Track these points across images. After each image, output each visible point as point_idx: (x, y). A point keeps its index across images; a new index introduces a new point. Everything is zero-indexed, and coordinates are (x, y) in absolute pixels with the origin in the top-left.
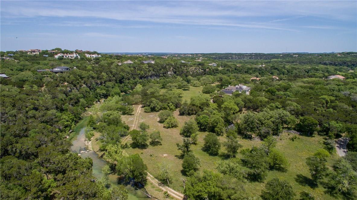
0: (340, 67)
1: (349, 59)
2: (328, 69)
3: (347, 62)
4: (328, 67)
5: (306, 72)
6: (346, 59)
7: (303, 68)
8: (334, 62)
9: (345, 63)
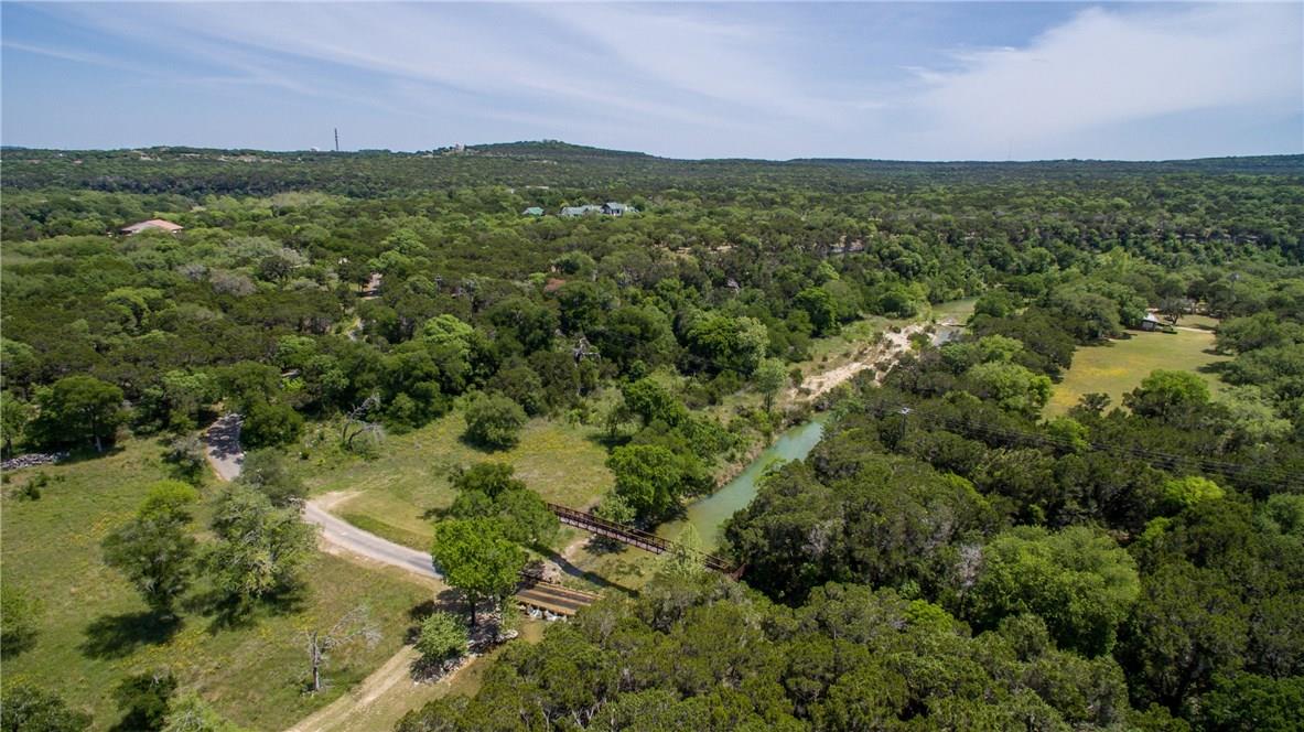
0: (160, 196)
1: (180, 170)
2: (118, 202)
3: (177, 179)
4: (119, 196)
5: (33, 217)
6: (170, 170)
7: (14, 205)
8: (136, 180)
9: (172, 183)
